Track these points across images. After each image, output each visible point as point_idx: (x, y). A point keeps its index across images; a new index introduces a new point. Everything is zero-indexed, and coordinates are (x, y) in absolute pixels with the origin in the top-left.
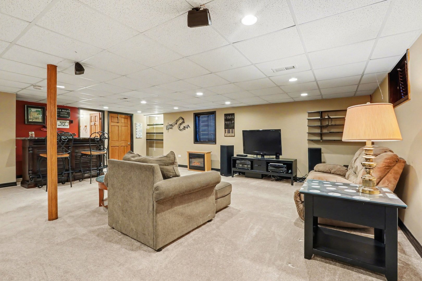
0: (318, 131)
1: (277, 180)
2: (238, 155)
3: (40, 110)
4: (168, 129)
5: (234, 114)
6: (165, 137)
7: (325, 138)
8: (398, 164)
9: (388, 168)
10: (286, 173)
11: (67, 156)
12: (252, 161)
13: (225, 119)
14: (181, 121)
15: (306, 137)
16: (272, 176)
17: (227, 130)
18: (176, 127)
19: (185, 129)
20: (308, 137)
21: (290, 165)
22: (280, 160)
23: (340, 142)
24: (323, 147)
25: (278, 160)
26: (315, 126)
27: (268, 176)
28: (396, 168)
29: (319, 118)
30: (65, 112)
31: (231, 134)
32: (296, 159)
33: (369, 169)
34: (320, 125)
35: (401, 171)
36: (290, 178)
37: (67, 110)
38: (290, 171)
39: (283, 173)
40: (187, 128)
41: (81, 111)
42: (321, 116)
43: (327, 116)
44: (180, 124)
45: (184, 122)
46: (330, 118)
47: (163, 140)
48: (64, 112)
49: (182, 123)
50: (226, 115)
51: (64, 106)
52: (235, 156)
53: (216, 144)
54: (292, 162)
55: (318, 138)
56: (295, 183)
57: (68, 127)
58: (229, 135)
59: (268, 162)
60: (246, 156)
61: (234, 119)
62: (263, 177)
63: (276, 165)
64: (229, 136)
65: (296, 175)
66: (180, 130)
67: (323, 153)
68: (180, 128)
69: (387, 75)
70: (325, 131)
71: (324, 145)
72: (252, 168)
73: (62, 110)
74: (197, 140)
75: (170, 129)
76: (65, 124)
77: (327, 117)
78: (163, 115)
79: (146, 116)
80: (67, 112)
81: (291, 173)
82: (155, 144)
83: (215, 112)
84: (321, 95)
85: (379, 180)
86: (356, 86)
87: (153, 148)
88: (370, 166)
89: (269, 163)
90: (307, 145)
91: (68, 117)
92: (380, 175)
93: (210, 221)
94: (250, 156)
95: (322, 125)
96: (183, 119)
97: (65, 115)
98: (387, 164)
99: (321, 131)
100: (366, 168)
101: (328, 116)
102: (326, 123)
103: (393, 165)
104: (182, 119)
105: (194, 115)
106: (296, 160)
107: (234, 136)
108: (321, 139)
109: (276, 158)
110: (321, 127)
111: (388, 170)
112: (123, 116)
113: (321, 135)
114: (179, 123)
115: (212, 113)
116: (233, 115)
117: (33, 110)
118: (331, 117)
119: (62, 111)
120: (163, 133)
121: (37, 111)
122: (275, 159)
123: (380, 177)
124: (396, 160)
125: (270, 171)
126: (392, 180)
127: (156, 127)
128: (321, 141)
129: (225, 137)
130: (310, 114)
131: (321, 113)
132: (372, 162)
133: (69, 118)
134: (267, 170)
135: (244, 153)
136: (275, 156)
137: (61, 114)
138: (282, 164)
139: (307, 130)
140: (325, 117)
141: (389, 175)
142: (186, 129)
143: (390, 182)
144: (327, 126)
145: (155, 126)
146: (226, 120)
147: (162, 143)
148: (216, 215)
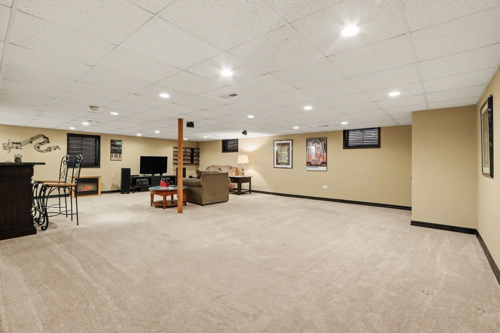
4: (7, 148)
12: (150, 178)
13: (111, 144)
14: (41, 140)
17: (114, 154)
18: (30, 146)
19: (50, 151)
31: (118, 158)
40: (55, 149)
44: (40, 143)
45: (48, 142)
49: (44, 142)
50: (113, 141)
53: (100, 167)
58: (116, 159)
61: (121, 146)
66: (39, 151)
68: (38, 148)
72: (150, 183)
75: (13, 149)
83: (100, 136)
96: (46, 138)
107: (122, 160)
114: (36, 142)
118: (186, 151)
135: (141, 174)
136: (159, 174)
139: (172, 156)
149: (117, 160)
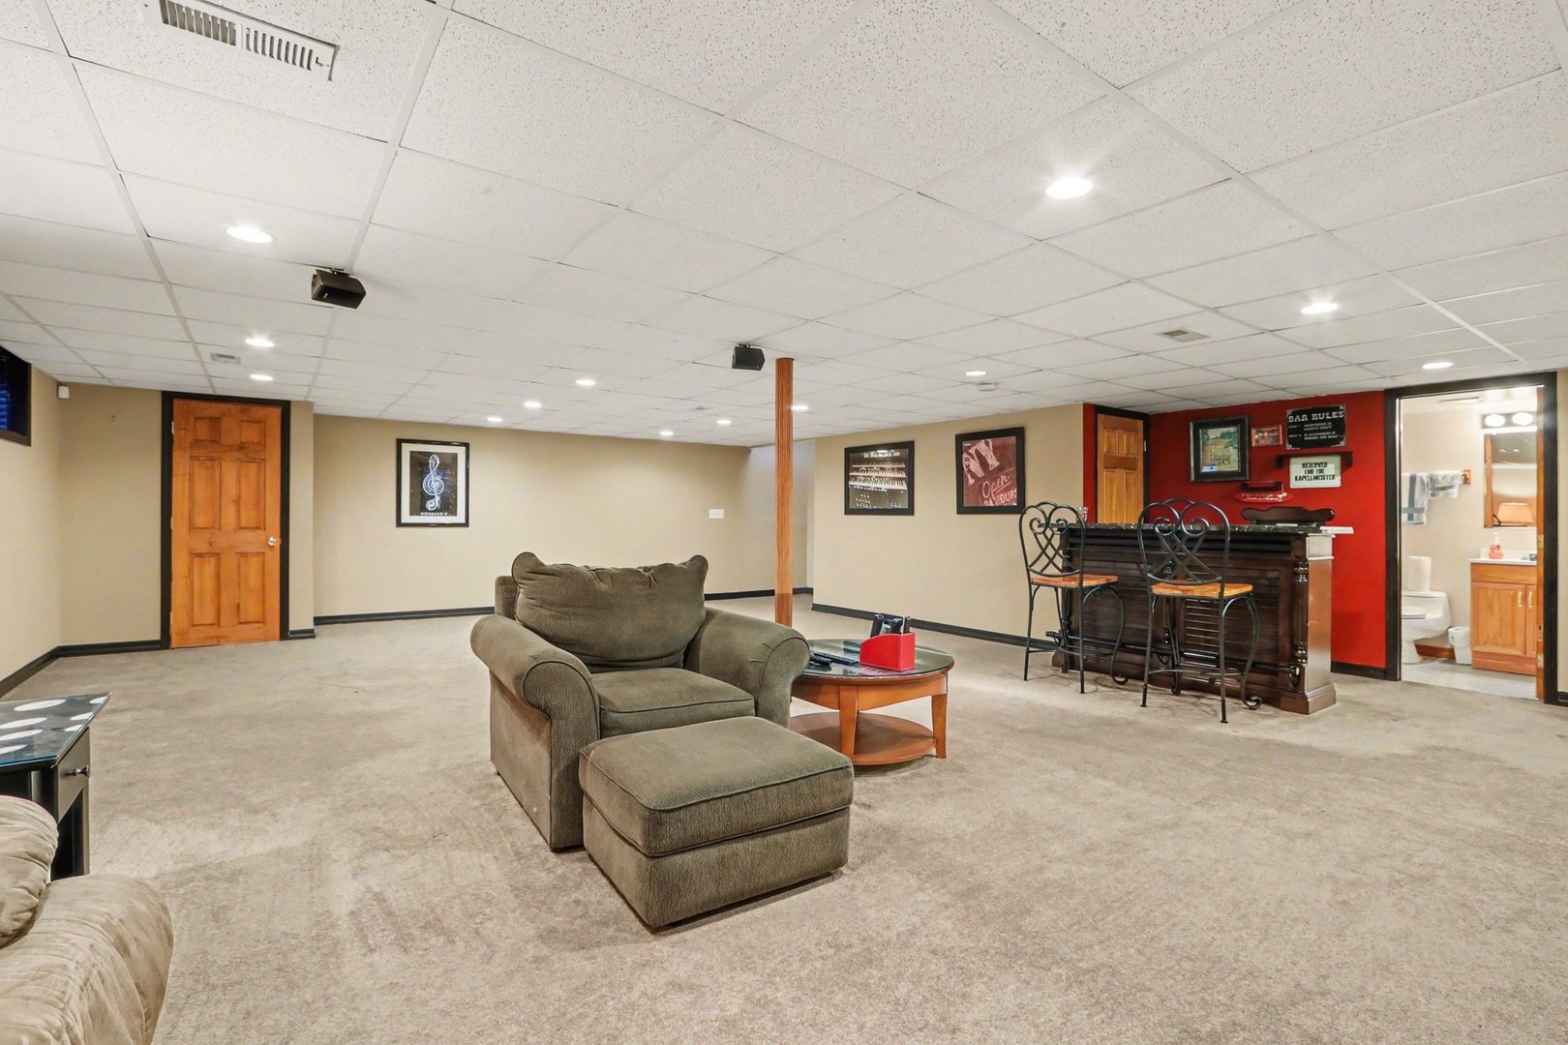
3: (1232, 429)
30: (1325, 420)
37: (1330, 410)
41: (1407, 404)
48: (1319, 421)
51: (1316, 397)
57: (1337, 483)
73: (1310, 417)
76: (1321, 471)
80: (1332, 420)
91: (1337, 441)
97: (1323, 436)
117: (1214, 433)
119: (1310, 421)
121: (1223, 436)
133: (1342, 443)
137: (1308, 432)
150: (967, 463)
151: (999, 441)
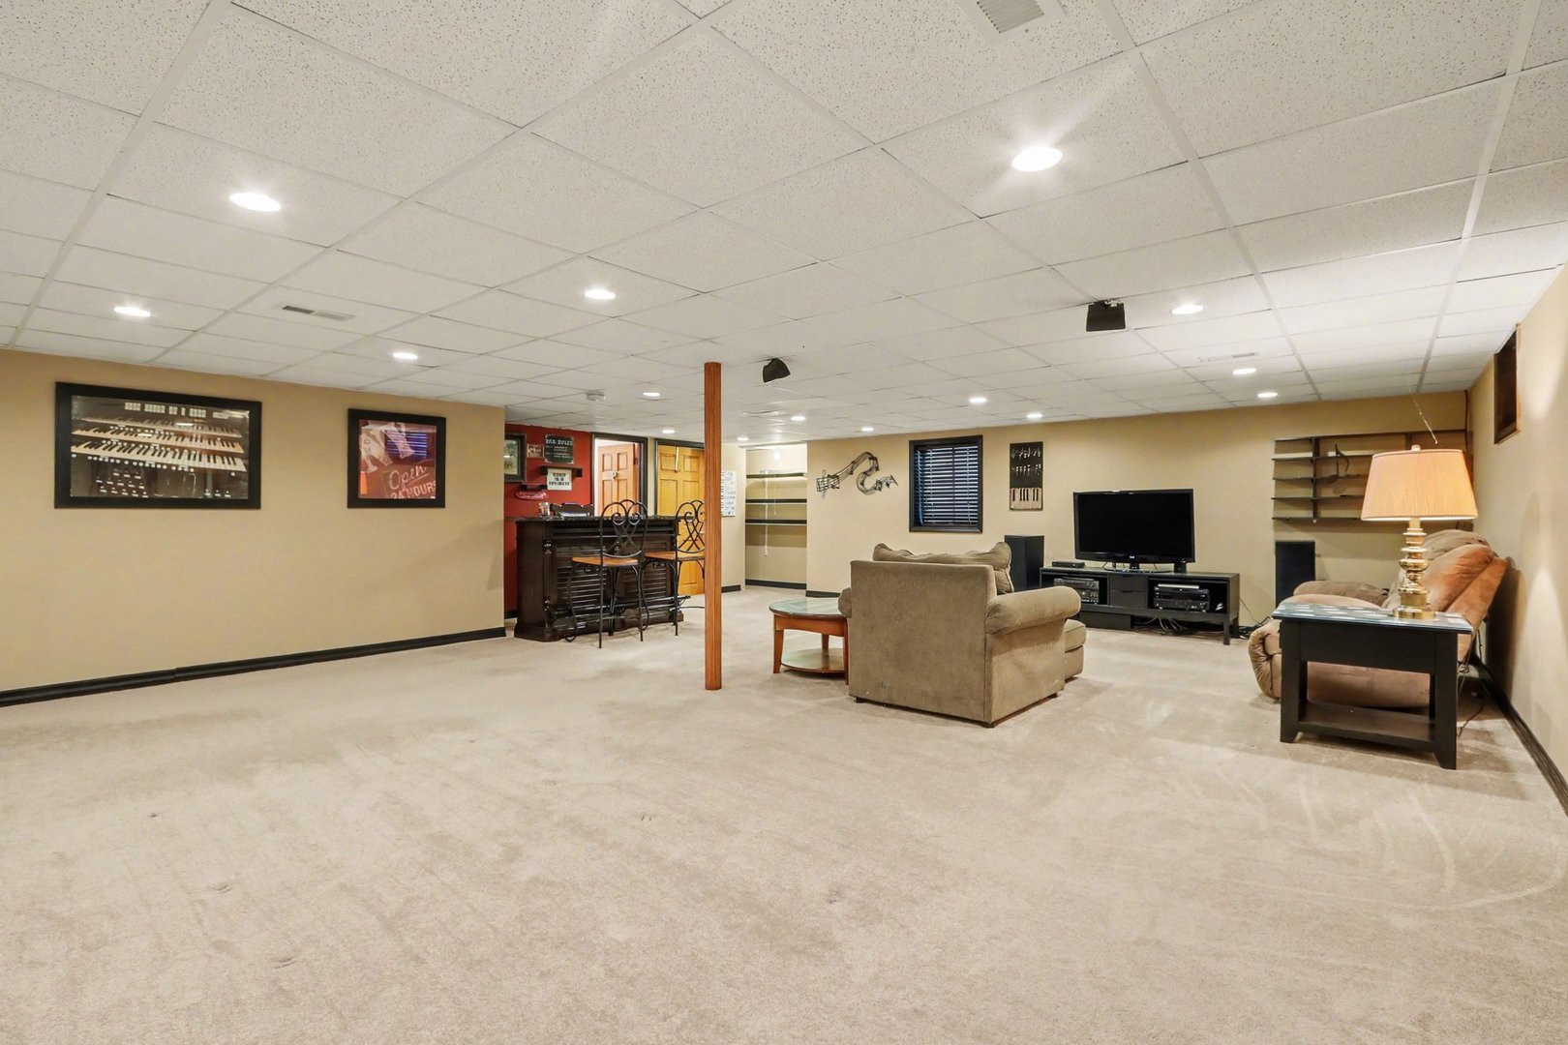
0: (1306, 493)
1: (1177, 633)
2: (1055, 564)
3: (514, 442)
4: (822, 488)
5: (1041, 443)
6: (812, 512)
7: (1325, 513)
8: (1490, 569)
9: (1468, 575)
10: (1207, 611)
11: (634, 562)
12: (1102, 578)
13: (1011, 458)
14: (866, 465)
15: (1269, 510)
16: (1162, 621)
17: (1018, 491)
18: (852, 480)
19: (880, 489)
20: (1275, 509)
21: (1219, 590)
22: (1188, 575)
23: (1356, 524)
24: (1321, 540)
25: (1184, 574)
26: (1297, 479)
27: (1151, 624)
28: (1485, 576)
29: (1310, 455)
30: (564, 445)
31: (1030, 503)
32: (1237, 572)
33: (1415, 572)
34: (1311, 475)
35: (1496, 583)
36: (1219, 628)
37: (567, 439)
38: (1219, 607)
39: (1200, 610)
40: (888, 485)
41: (598, 443)
42: (1316, 452)
43: (1331, 450)
44: (865, 473)
45: (877, 469)
46: (1343, 456)
47: (805, 522)
48: (561, 445)
49: (870, 470)
50: (1015, 447)
51: (560, 430)
52: (1047, 565)
53: (981, 531)
54: (1227, 580)
55: (1305, 513)
56: (1233, 641)
57: (569, 486)
58: (1025, 504)
59: (1153, 580)
60: (1082, 565)
61: (1040, 460)
62: (1138, 624)
63: (1179, 589)
64: (1025, 510)
65: (1236, 620)
66: (865, 491)
67: (1319, 556)
68: (862, 484)
69: (1491, 358)
70: (1327, 493)
71: (1323, 534)
72: (1103, 599)
73: (557, 442)
74: (918, 522)
75: (830, 491)
76: (562, 479)
77: (1332, 454)
78: (805, 446)
79: (745, 450)
80: (568, 446)
81: (1224, 611)
82: (766, 536)
83: (981, 437)
84: (1316, 392)
85: (1446, 602)
86: (1417, 377)
87: (760, 548)
88: (1416, 567)
89: (1156, 583)
90: (1272, 532)
91: (570, 461)
92: (1449, 592)
93: (1054, 696)
94: (1091, 565)
95: (1318, 477)
96: (873, 458)
97: (563, 456)
98: (1465, 568)
99: (1315, 493)
100: (1409, 571)
101: (1337, 452)
102: (1330, 471)
103: (1477, 569)
104: (870, 459)
105: (913, 448)
106: (1238, 575)
107: (1042, 509)
108: (1315, 515)
109: (1176, 571)
110: (1315, 482)
111: (1468, 581)
112: (688, 451)
113: (1315, 504)
114: (859, 470)
115: (973, 441)
116: (1039, 446)
118: (1347, 453)
120: (805, 501)
122: (1173, 574)
123: (1450, 595)
124: (1488, 560)
125: (1157, 608)
126: (1477, 601)
127: (770, 483)
128: (1315, 521)
129: (1013, 512)
130: (1281, 445)
131: (1316, 443)
132: (1421, 558)
133: (573, 462)
134: (1151, 605)
135: (1077, 558)
136: (1171, 566)
137: (556, 452)
138: (1197, 587)
139: (1270, 489)
140: (1326, 453)
141: (1470, 591)
142: (885, 487)
143: (1472, 606)
144: (1334, 479)
145: (766, 480)
146: (1015, 462)
147: (804, 531)
148: (1066, 685)
149: (1029, 510)
150: (367, 446)
151: (415, 429)
